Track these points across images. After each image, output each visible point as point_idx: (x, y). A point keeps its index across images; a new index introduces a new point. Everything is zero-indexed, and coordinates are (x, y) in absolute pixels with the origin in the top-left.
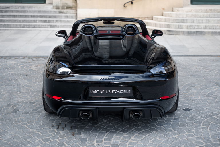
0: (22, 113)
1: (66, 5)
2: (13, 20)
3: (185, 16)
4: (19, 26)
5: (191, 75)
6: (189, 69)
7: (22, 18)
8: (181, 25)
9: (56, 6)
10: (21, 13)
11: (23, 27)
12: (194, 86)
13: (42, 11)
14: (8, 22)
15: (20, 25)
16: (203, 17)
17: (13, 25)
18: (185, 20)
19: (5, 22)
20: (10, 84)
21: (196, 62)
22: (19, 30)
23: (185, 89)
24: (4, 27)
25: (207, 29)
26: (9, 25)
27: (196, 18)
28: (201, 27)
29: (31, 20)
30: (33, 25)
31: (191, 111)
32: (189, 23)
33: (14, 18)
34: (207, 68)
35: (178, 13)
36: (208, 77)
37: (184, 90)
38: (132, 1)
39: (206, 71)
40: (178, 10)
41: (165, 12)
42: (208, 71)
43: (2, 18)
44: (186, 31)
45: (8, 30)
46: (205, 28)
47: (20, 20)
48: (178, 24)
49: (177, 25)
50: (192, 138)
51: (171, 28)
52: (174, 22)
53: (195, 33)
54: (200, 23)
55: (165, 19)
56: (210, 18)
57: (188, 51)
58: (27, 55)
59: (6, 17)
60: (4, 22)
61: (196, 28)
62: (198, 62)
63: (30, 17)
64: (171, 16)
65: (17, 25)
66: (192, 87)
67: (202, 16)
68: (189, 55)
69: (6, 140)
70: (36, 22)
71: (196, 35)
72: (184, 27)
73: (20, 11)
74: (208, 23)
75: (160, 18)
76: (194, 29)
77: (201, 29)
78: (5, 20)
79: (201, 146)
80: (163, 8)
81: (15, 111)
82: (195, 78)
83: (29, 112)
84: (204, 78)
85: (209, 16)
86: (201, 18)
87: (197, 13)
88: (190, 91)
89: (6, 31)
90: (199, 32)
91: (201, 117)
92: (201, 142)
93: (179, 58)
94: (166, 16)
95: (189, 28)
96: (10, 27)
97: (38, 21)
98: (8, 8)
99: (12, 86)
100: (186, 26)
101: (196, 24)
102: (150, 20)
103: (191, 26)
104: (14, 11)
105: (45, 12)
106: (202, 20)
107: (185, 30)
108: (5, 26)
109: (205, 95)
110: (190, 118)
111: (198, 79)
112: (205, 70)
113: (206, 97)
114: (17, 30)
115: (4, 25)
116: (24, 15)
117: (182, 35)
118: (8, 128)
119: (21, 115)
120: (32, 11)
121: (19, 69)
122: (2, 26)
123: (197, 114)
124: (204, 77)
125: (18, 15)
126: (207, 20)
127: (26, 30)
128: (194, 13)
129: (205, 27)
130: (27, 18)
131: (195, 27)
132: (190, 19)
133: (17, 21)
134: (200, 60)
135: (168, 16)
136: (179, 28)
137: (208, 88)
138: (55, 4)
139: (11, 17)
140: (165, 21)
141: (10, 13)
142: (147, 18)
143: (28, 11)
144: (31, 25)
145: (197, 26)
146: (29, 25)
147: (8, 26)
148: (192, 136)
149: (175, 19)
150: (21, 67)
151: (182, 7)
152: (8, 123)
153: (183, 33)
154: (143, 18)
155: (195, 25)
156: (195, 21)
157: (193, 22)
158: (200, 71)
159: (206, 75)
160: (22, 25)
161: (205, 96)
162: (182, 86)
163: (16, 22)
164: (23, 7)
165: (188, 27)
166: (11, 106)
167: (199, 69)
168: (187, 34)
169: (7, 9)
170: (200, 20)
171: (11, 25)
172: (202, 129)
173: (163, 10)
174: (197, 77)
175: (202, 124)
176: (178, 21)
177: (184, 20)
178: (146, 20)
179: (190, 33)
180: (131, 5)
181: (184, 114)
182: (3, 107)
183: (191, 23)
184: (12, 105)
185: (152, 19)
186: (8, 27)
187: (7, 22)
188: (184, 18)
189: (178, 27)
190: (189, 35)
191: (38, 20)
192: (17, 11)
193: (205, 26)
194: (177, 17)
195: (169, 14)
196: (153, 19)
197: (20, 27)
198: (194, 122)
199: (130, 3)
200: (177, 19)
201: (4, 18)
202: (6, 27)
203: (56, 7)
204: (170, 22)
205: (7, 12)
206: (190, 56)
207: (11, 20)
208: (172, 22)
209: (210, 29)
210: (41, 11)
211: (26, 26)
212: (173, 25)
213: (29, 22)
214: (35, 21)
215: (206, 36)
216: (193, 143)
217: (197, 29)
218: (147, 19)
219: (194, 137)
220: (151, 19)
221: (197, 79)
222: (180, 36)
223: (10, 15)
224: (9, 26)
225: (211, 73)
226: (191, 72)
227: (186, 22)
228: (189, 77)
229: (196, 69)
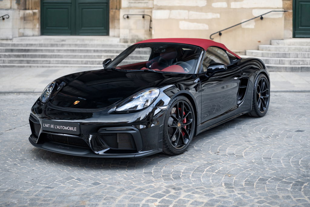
1: (136, 37)
2: (72, 55)
3: (286, 50)
4: (80, 63)
7: (83, 53)
8: (282, 60)
9: (124, 39)
10: (81, 47)
11: (85, 64)
13: (107, 45)
14: (66, 58)
15: (82, 61)
17: (74, 61)
18: (287, 54)
19: (62, 58)
22: (81, 67)
24: (61, 64)
26: (68, 61)
27: (300, 53)
28: (307, 62)
29: (95, 56)
30: (98, 61)
32: (293, 58)
33: (73, 53)
35: (278, 46)
38: (220, 32)
40: (277, 43)
41: (261, 46)
43: (58, 52)
44: (289, 67)
45: (67, 67)
47: (81, 56)
48: (279, 59)
49: (277, 60)
51: (270, 64)
52: (274, 57)
53: (300, 69)
54: (305, 58)
55: (262, 53)
57: (294, 87)
59: (62, 51)
60: (60, 58)
61: (301, 63)
63: (92, 51)
64: (270, 50)
65: (78, 61)
67: (308, 50)
70: (101, 58)
71: (301, 72)
72: (287, 63)
73: (80, 45)
75: (256, 53)
76: (299, 64)
77: (307, 64)
78: (62, 55)
80: (259, 40)
86: (306, 52)
87: (301, 47)
89: (66, 68)
90: (305, 68)
93: (283, 93)
94: (262, 50)
95: (292, 64)
96: (70, 64)
98: (63, 40)
100: (288, 60)
101: (301, 59)
102: (243, 55)
103: (294, 61)
104: (72, 45)
105: (111, 46)
106: (308, 54)
107: (287, 65)
114: (79, 67)
115: (62, 61)
116: (85, 50)
117: (284, 72)
120: (95, 45)
122: (59, 62)
125: (78, 50)
128: (298, 46)
130: (88, 53)
131: (299, 63)
132: (293, 53)
135: (266, 50)
136: (280, 63)
138: (122, 36)
139: (69, 52)
140: (263, 56)
141: (67, 47)
143: (89, 45)
144: (95, 61)
145: (303, 61)
146: (92, 61)
149: (275, 54)
151: (282, 39)
153: (286, 69)
155: (300, 60)
156: (299, 56)
157: (297, 57)
160: (84, 61)
163: (76, 58)
164: (83, 40)
165: (290, 62)
168: (290, 71)
169: (63, 43)
170: (305, 54)
171: (70, 61)
173: (259, 43)
176: (278, 55)
177: (285, 54)
179: (293, 68)
180: (219, 36)
183: (295, 58)
185: (245, 54)
186: (67, 64)
188: (286, 52)
189: (278, 62)
190: (293, 72)
192: (76, 45)
194: (276, 51)
195: (266, 47)
196: (247, 53)
197: (82, 64)
199: (218, 33)
200: (277, 53)
201: (60, 53)
202: (64, 64)
203: (123, 41)
204: (268, 57)
205: (63, 45)
206: (296, 91)
207: (69, 55)
208: (270, 57)
210: (105, 45)
211: (89, 63)
212: (273, 60)
213: (92, 58)
217: (301, 64)
218: (239, 54)
222: (281, 73)
223: (68, 50)
226: (299, 104)
227: (288, 56)
228: (298, 108)
229: (305, 102)
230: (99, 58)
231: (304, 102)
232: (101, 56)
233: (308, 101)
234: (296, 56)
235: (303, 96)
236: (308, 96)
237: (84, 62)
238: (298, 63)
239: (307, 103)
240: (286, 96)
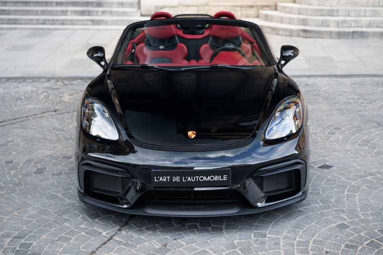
0: (51, 174)
2: (23, 10)
3: (334, 4)
4: (35, 22)
5: (338, 110)
6: (335, 99)
8: (326, 20)
11: (43, 24)
12: (340, 129)
14: (15, 15)
15: (37, 20)
16: (366, 6)
17: (25, 20)
18: (334, 10)
19: (9, 14)
20: (27, 126)
21: (348, 87)
22: (36, 29)
23: (325, 133)
24: (8, 24)
25: (372, 27)
26: (16, 20)
27: (353, 8)
28: (362, 24)
29: (57, 11)
30: (62, 20)
31: (330, 169)
32: (342, 16)
33: (26, 6)
34: (365, 98)
36: (365, 112)
37: (323, 135)
39: (362, 103)
42: (366, 102)
43: (3, 6)
44: (334, 31)
45: (15, 29)
46: (370, 25)
47: (37, 11)
48: (321, 18)
49: (319, 20)
50: (328, 211)
51: (310, 26)
52: (316, 15)
53: (351, 34)
54: (360, 16)
55: (299, 9)
56: (379, 6)
57: (337, 67)
58: (54, 75)
59: (10, 4)
60: (7, 14)
61: (353, 25)
62: (352, 86)
63: (54, 4)
64: (310, 4)
65: (31, 20)
66: (336, 130)
67: (365, 4)
68: (337, 74)
69: (28, 217)
70: (66, 15)
71: (352, 38)
72: (332, 24)
74: (375, 16)
75: (291, 7)
76: (350, 27)
77: (362, 27)
78: (9, 11)
79: (341, 223)
81: (40, 171)
82: (343, 114)
83: (63, 173)
84: (359, 115)
85: (377, 4)
86: (363, 6)
88: (333, 136)
89: (13, 32)
90: (357, 33)
91: (347, 179)
92: (344, 218)
93: (319, 79)
94: (300, 3)
95: (341, 25)
96: (20, 24)
97: (69, 13)
99: (30, 129)
100: (335, 21)
101: (353, 19)
102: (272, 10)
103: (344, 22)
106: (365, 11)
108: (9, 22)
109: (357, 142)
110: (328, 180)
111: (348, 115)
112: (361, 101)
113: (358, 147)
114: (32, 29)
115: (9, 19)
117: (328, 38)
118: (31, 197)
119: (49, 178)
121: (41, 99)
122: (5, 22)
123: (340, 174)
124: (359, 113)
125: (33, 2)
126: (373, 10)
127: (49, 29)
129: (370, 23)
131: (351, 25)
132: (343, 10)
133: (30, 13)
134: (354, 84)
135: (305, 4)
136: (322, 25)
137: (364, 130)
139: (20, 5)
140: (299, 13)
142: (267, 6)
144: (57, 20)
145: (356, 21)
146: (53, 20)
147: (15, 22)
148: (328, 209)
149: (317, 10)
150: (45, 96)
152: (30, 191)
153: (330, 34)
154: (259, 8)
155: (352, 21)
156: (352, 14)
157: (349, 15)
158: (352, 102)
159: (362, 109)
160: (40, 19)
161: (357, 144)
162: (321, 129)
163: (30, 15)
165: (338, 24)
166: (33, 163)
167: (351, 99)
168: (336, 37)
170: (361, 10)
171: (20, 20)
172: (345, 198)
174: (347, 113)
175: (347, 190)
176: (321, 12)
177: (332, 10)
178: (264, 10)
179: (341, 34)
181: (319, 173)
182: (19, 165)
183: (345, 16)
184: (35, 161)
185: (276, 9)
186: (16, 24)
187: (12, 15)
188: (334, 8)
189: (321, 23)
190: (340, 38)
191: (70, 11)
193: (368, 22)
194: (319, 5)
196: (278, 8)
197: (38, 24)
198: (334, 187)
200: (320, 10)
201: (7, 6)
202: (12, 24)
204: (307, 15)
207: (20, 11)
208: (310, 15)
209: (378, 27)
211: (48, 22)
212: (313, 20)
213: (53, 15)
214: (64, 13)
215: (369, 41)
216: (329, 219)
217: (354, 27)
218: (266, 8)
219: (332, 210)
220: (274, 8)
221: (346, 117)
222: (323, 40)
223: (18, 2)
224: (18, 22)
225: (371, 105)
226: (337, 104)
227: (335, 14)
228: (334, 112)
229: (347, 98)
230: (64, 15)
231: (345, 99)
232: (67, 11)
233: (352, 96)
234: (347, 14)
235: (347, 85)
236: (355, 86)
237: (41, 22)
238: (349, 25)
239: (348, 101)
240: (322, 86)
